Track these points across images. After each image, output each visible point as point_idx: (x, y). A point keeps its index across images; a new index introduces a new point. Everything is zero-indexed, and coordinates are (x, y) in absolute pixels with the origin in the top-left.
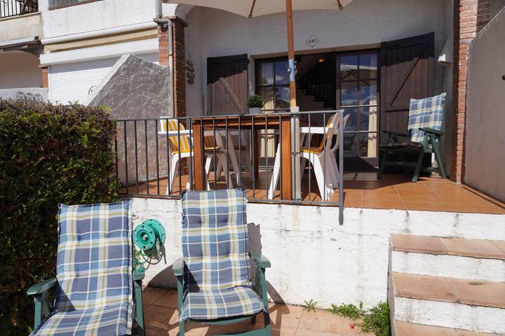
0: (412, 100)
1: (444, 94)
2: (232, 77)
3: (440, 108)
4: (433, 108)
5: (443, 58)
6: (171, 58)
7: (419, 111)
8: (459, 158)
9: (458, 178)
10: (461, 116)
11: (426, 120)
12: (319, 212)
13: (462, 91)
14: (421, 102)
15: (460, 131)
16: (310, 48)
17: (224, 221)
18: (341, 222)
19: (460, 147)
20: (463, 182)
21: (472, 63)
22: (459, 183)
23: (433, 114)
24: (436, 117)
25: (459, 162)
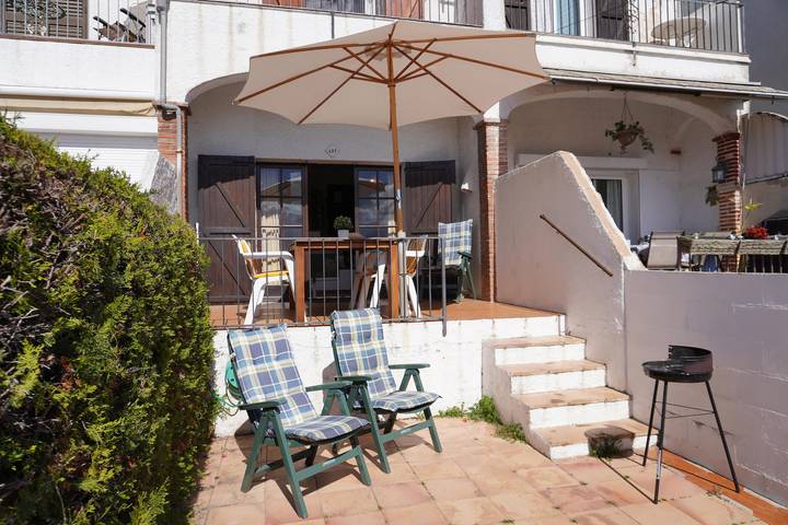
0: (440, 224)
1: (471, 221)
2: (234, 182)
3: (469, 234)
4: (463, 234)
5: (465, 186)
6: (179, 156)
7: (449, 235)
8: (492, 279)
9: (492, 297)
10: (491, 241)
11: (457, 244)
12: (426, 327)
13: (491, 220)
14: (449, 226)
15: (491, 255)
16: (329, 158)
17: (368, 337)
18: (444, 334)
19: (491, 270)
20: (495, 301)
21: (499, 196)
22: (492, 302)
23: (463, 239)
24: (466, 241)
25: (492, 284)
